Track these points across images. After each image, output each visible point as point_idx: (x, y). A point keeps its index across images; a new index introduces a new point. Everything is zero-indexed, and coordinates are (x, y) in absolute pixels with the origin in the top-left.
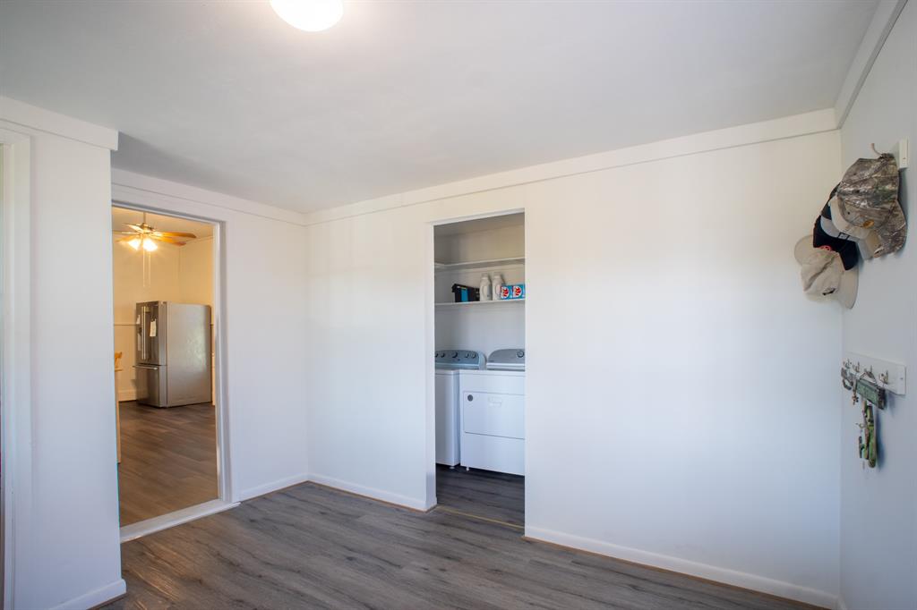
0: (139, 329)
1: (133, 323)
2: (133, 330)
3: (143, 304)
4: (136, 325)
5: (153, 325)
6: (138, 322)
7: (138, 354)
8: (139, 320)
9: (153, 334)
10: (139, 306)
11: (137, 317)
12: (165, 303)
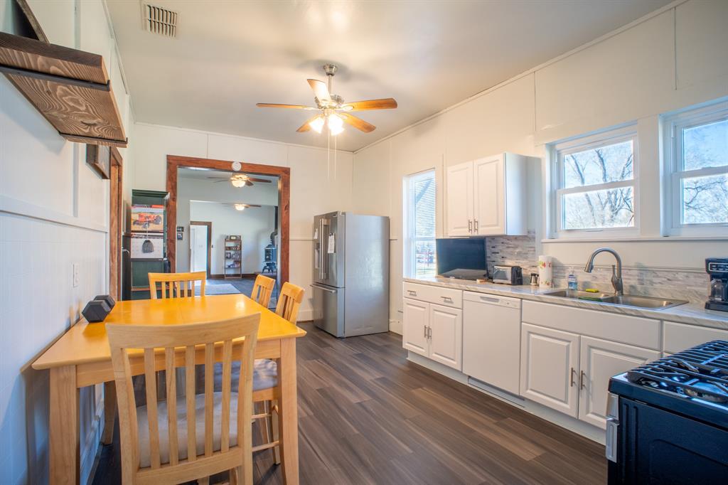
0: (317, 246)
1: (311, 238)
2: (310, 245)
3: (322, 216)
4: (314, 240)
5: (331, 239)
6: (316, 237)
7: (315, 272)
8: (316, 234)
9: (331, 250)
10: (317, 218)
11: (315, 231)
12: (344, 213)
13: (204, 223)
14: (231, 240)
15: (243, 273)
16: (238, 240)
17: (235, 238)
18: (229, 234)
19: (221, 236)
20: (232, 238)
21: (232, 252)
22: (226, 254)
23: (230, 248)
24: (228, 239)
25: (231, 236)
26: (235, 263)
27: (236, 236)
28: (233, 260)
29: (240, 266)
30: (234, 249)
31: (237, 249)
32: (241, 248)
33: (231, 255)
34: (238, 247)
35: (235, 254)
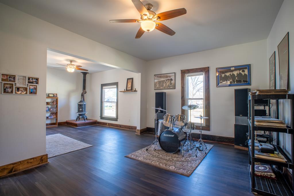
14: (49, 97)
15: (59, 121)
16: (55, 97)
21: (50, 106)
23: (48, 103)
25: (49, 94)
26: (52, 115)
27: (53, 94)
28: (50, 113)
29: (56, 116)
30: (51, 104)
31: (54, 104)
32: (57, 104)
33: (48, 108)
34: (55, 102)
35: (51, 108)
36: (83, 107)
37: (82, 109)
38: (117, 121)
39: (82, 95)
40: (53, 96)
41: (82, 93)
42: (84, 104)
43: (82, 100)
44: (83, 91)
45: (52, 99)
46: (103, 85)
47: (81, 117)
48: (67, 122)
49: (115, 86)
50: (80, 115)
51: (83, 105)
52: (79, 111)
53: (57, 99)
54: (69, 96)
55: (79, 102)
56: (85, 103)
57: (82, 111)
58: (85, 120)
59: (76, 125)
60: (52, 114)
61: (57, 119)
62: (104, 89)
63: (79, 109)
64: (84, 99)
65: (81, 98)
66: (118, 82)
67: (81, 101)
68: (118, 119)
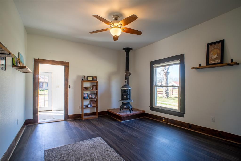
13: (61, 63)
14: (88, 80)
15: (99, 110)
16: (94, 81)
17: (91, 79)
18: (86, 75)
19: (78, 77)
20: (89, 78)
21: (89, 92)
22: (82, 94)
23: (86, 89)
24: (85, 79)
25: (88, 77)
26: (91, 103)
27: (92, 77)
28: (90, 100)
29: (96, 105)
30: (90, 89)
31: (94, 89)
32: (97, 89)
33: (87, 95)
34: (95, 87)
35: (91, 94)
36: (128, 93)
37: (127, 97)
38: (183, 117)
39: (126, 78)
40: (92, 79)
41: (126, 75)
42: (130, 90)
43: (126, 84)
44: (126, 73)
45: (91, 83)
46: (153, 64)
47: (125, 107)
48: (109, 112)
49: (179, 61)
50: (124, 104)
51: (128, 90)
52: (123, 99)
53: (97, 83)
54: (109, 79)
55: (123, 87)
56: (130, 88)
57: (127, 99)
58: (130, 112)
59: (120, 118)
60: (92, 101)
61: (97, 109)
62: (155, 69)
63: (123, 96)
64: (128, 83)
65: (125, 81)
66: (184, 54)
67: (125, 86)
68: (184, 115)
